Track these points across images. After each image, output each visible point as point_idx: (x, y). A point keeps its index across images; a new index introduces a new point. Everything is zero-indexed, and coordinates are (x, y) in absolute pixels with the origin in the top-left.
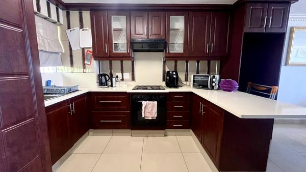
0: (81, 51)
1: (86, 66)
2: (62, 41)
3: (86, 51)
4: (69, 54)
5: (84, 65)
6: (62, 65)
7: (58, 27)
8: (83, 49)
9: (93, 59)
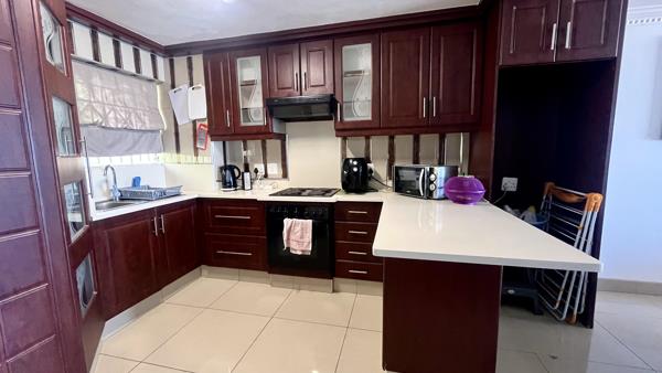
0: (191, 125)
1: (200, 151)
2: (163, 109)
3: (198, 124)
4: (174, 131)
5: (196, 149)
6: (164, 151)
7: (158, 87)
8: (194, 122)
9: (209, 139)
